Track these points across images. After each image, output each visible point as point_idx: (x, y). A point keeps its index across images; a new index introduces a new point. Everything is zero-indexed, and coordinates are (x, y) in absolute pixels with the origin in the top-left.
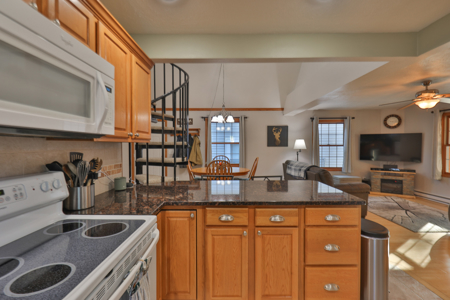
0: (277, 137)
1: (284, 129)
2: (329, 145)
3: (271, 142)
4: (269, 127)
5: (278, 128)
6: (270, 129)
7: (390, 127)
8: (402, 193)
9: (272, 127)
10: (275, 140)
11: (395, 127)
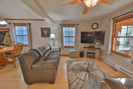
0: (45, 33)
1: (49, 30)
2: (69, 37)
3: (43, 35)
4: (41, 28)
5: (46, 29)
6: (42, 29)
7: (94, 29)
8: (94, 59)
9: (43, 28)
10: (45, 34)
11: (96, 29)
